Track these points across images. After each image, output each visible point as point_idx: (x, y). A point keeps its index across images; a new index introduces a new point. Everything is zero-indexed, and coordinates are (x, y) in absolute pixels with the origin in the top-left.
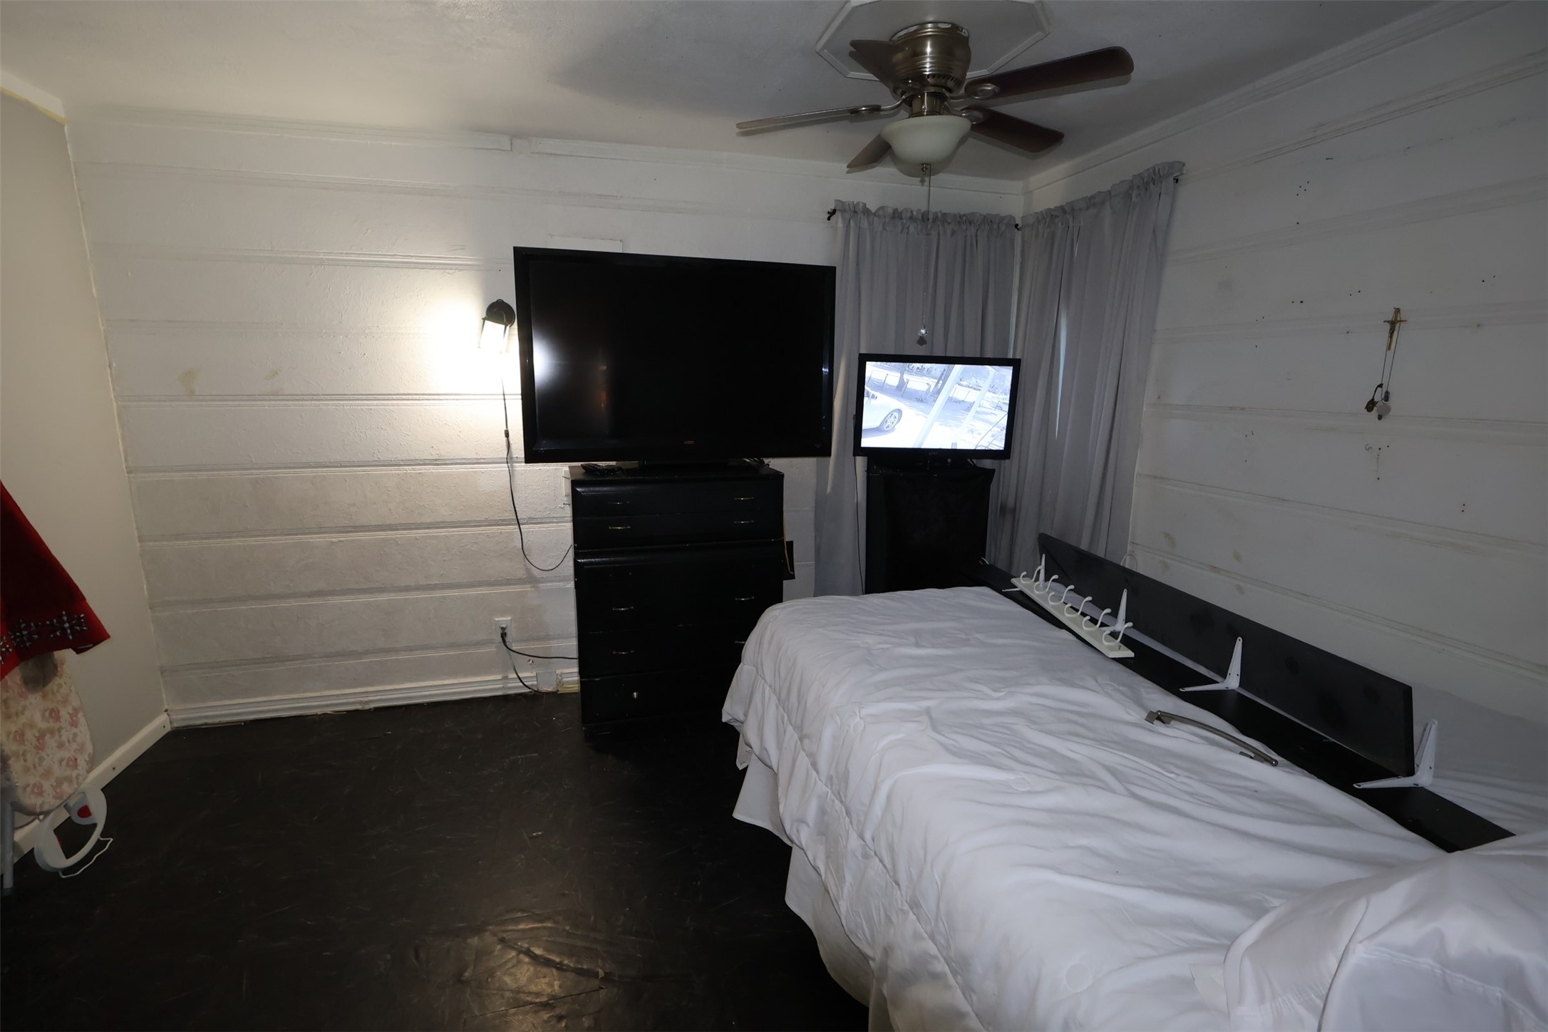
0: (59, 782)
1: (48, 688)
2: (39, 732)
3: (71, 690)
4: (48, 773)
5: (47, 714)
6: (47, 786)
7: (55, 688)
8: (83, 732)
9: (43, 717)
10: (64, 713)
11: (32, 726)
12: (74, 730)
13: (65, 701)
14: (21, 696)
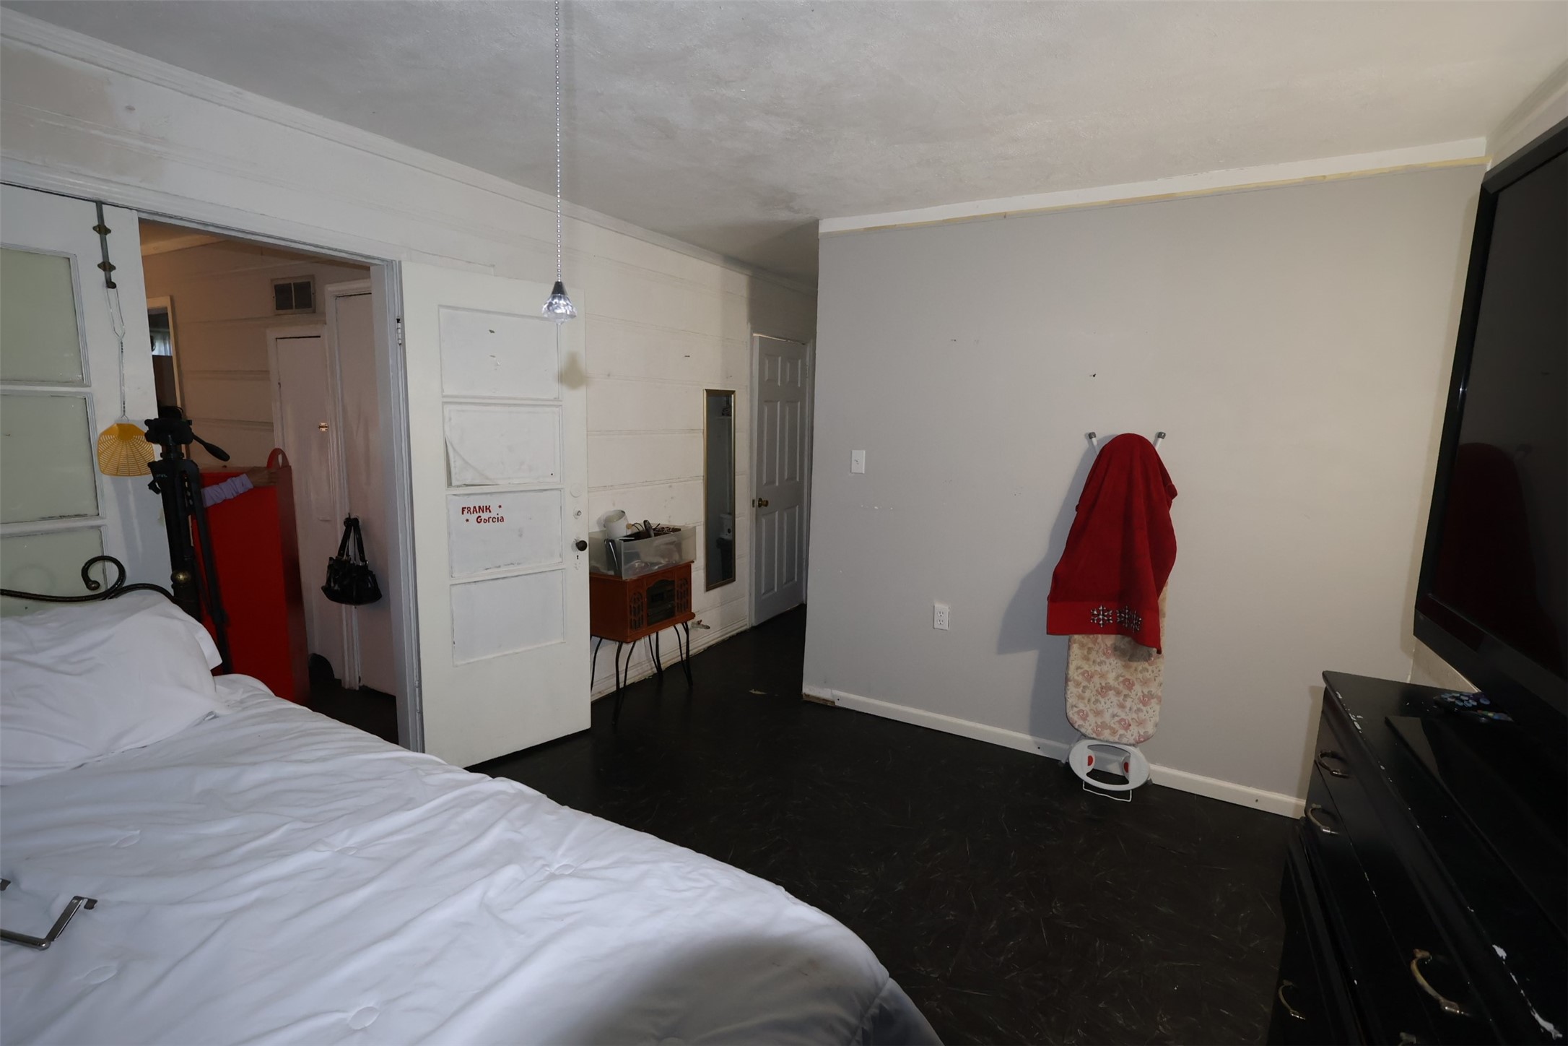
0: (1104, 726)
1: (1134, 664)
2: (1106, 684)
3: (1155, 680)
4: (1098, 713)
5: (1121, 679)
6: (1091, 718)
7: (1140, 668)
8: (1152, 713)
9: (1117, 678)
10: (1138, 688)
11: (1102, 676)
12: (1141, 706)
13: (1145, 682)
14: (1104, 654)
